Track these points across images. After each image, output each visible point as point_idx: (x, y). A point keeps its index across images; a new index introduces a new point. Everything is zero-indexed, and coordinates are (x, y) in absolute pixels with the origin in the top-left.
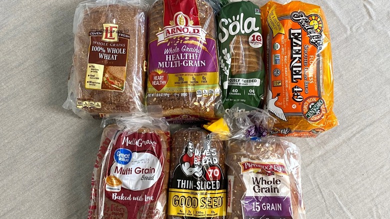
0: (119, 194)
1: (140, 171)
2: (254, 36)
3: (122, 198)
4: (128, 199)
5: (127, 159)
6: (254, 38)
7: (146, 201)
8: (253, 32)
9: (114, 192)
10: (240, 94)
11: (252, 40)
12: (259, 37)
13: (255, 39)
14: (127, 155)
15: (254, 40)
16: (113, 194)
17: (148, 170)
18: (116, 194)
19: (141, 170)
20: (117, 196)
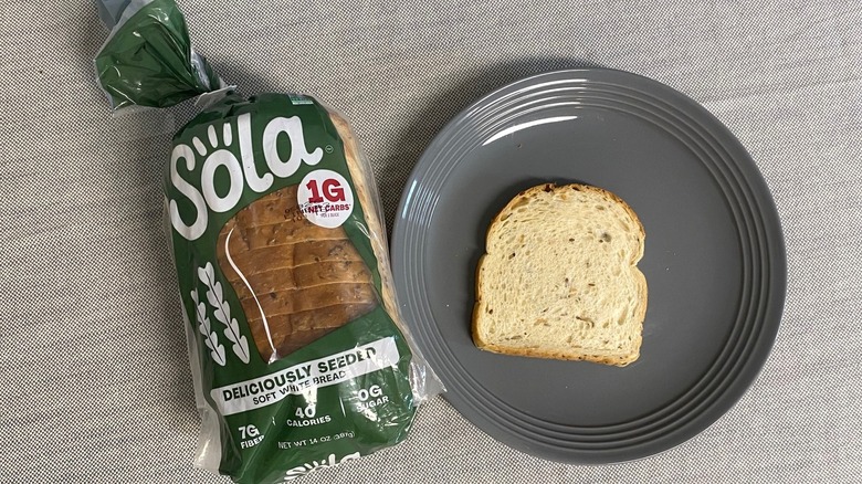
2: (312, 185)
6: (315, 192)
8: (304, 169)
10: (328, 419)
11: (311, 201)
12: (331, 187)
13: (321, 194)
15: (316, 199)
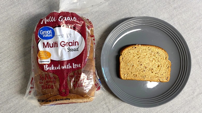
0: (49, 65)
1: (65, 45)
3: (53, 68)
4: (58, 68)
5: (50, 34)
7: (74, 68)
9: (45, 64)
14: (49, 31)
16: (45, 66)
17: (72, 43)
18: (47, 66)
19: (66, 43)
20: (48, 67)
